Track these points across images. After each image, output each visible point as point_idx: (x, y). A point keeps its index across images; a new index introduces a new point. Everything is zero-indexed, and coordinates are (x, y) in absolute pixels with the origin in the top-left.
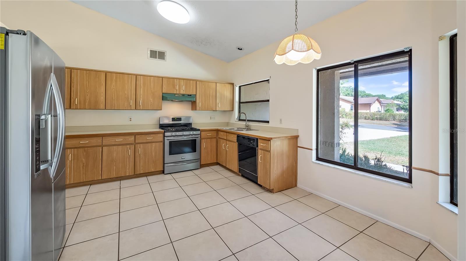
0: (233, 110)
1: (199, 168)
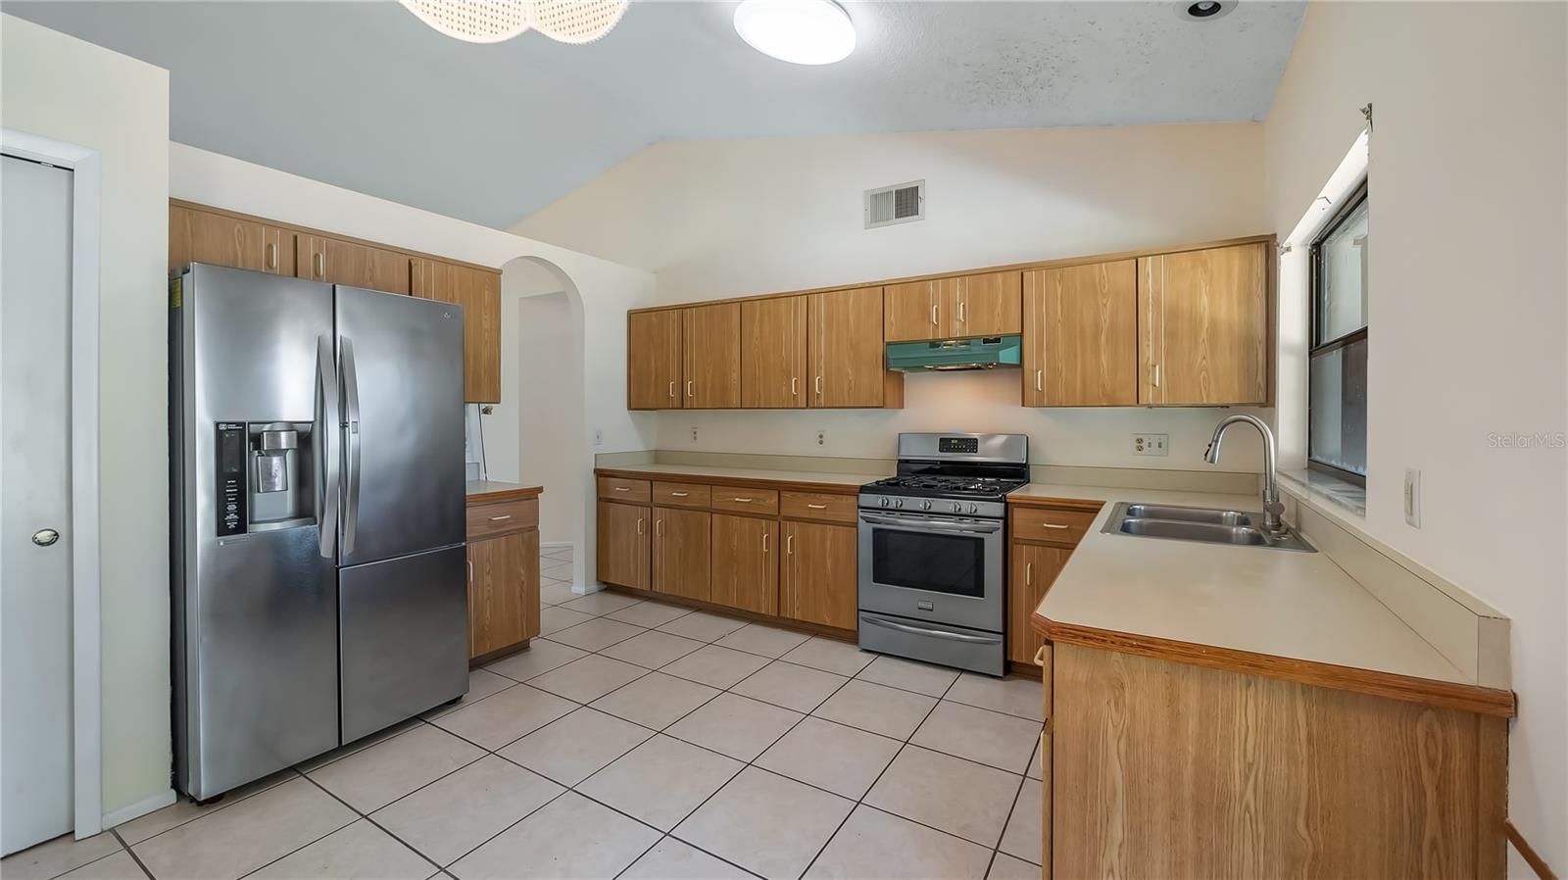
0: (1268, 402)
1: (1001, 675)
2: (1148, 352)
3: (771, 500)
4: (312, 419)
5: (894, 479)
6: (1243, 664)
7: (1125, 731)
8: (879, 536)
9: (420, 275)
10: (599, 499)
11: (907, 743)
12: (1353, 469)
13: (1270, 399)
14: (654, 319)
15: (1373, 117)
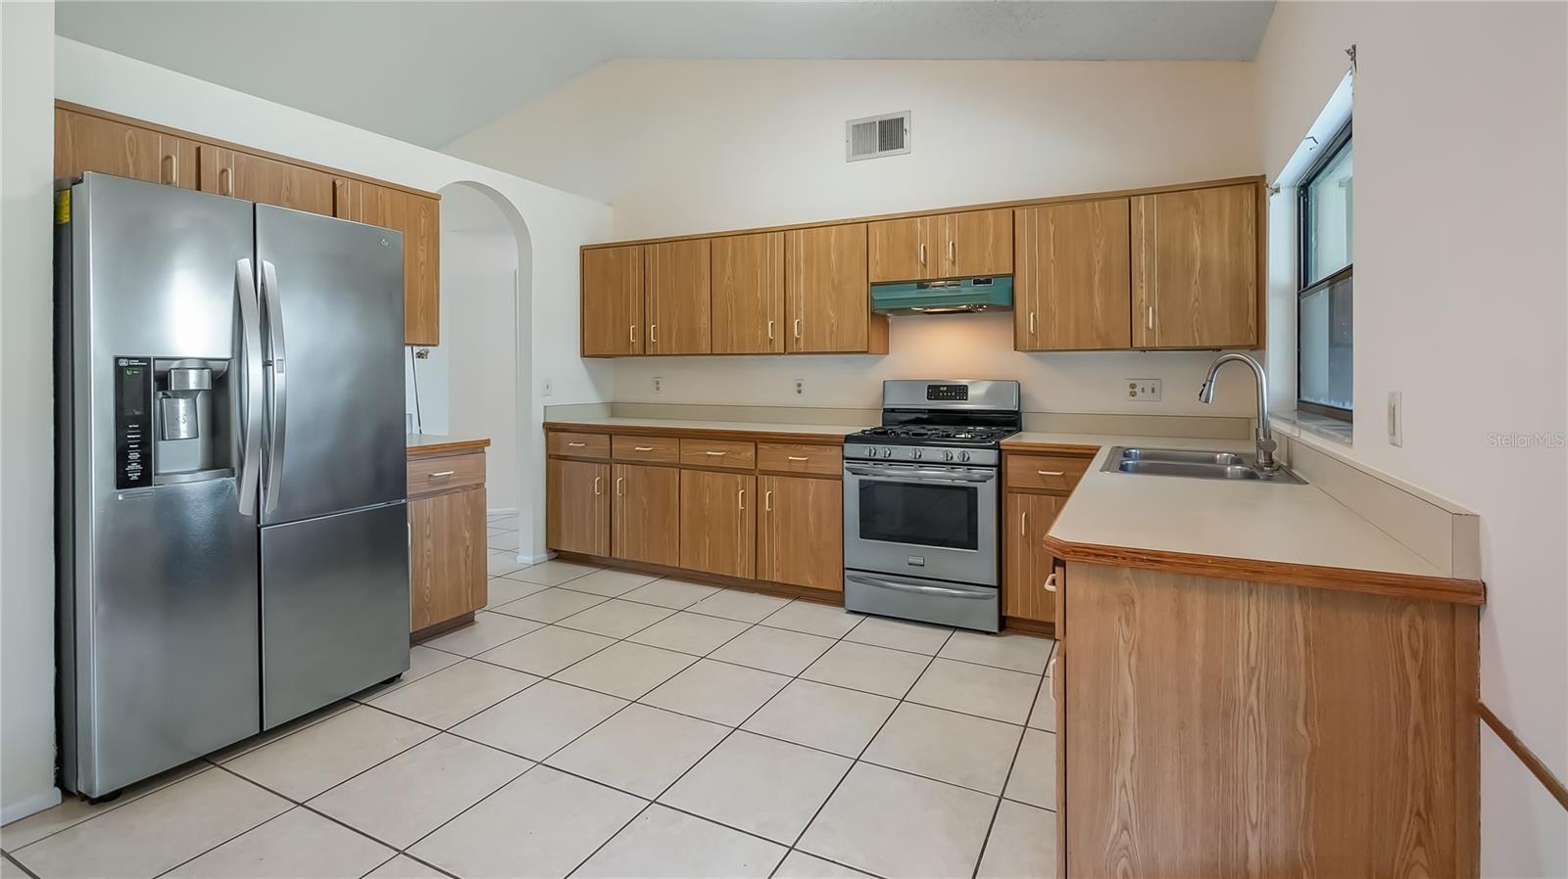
0: (1258, 344)
1: (996, 631)
2: (1141, 294)
3: (747, 453)
4: (228, 356)
5: (880, 428)
6: (1246, 571)
7: (1135, 646)
8: (866, 489)
9: (345, 197)
10: (549, 457)
11: (902, 700)
12: (1341, 406)
13: (1261, 342)
14: (611, 255)
15: (1357, 58)
